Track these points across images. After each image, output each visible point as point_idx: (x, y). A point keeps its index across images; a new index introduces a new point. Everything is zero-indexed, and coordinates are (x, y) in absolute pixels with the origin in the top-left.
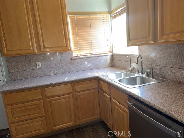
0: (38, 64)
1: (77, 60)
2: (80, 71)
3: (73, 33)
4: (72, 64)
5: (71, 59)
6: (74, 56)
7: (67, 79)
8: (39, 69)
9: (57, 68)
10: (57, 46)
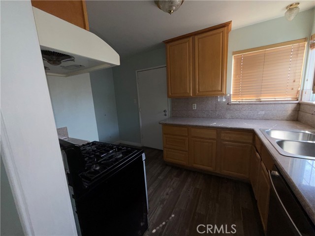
0: (194, 106)
1: (236, 106)
2: (237, 118)
3: (236, 75)
4: (227, 109)
5: (228, 104)
6: (232, 101)
7: (214, 124)
8: (194, 110)
9: (211, 112)
10: (211, 90)
